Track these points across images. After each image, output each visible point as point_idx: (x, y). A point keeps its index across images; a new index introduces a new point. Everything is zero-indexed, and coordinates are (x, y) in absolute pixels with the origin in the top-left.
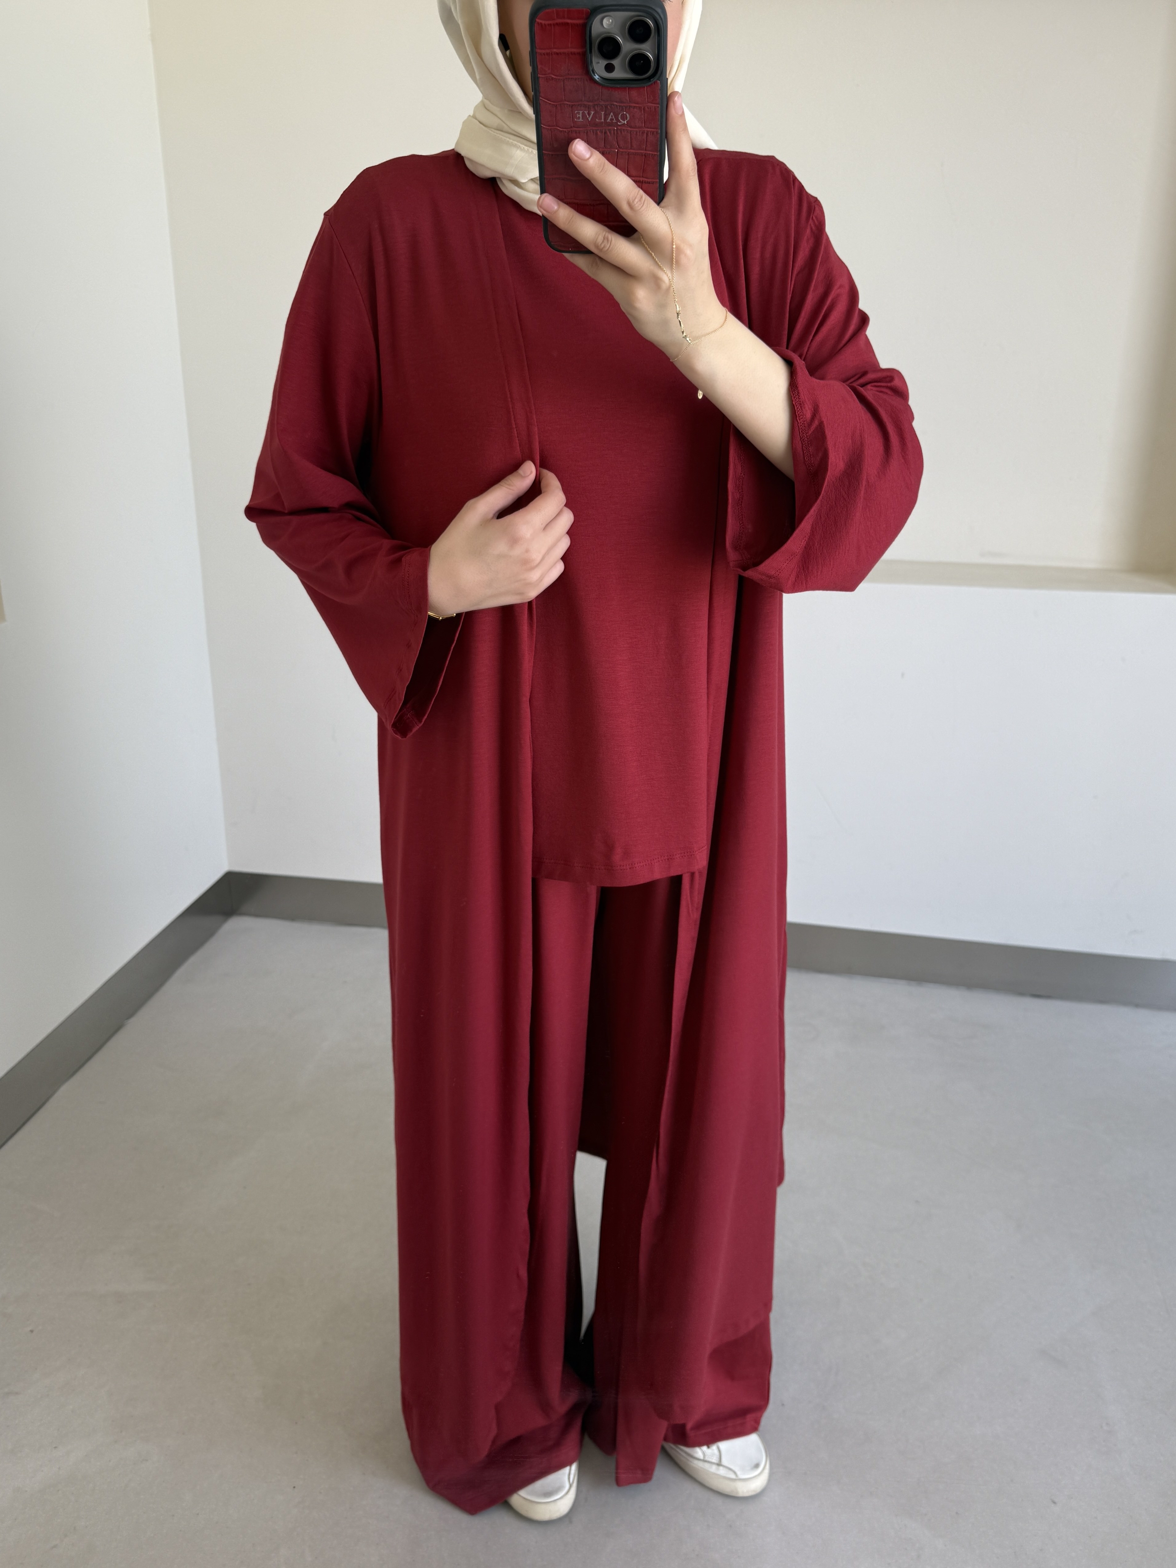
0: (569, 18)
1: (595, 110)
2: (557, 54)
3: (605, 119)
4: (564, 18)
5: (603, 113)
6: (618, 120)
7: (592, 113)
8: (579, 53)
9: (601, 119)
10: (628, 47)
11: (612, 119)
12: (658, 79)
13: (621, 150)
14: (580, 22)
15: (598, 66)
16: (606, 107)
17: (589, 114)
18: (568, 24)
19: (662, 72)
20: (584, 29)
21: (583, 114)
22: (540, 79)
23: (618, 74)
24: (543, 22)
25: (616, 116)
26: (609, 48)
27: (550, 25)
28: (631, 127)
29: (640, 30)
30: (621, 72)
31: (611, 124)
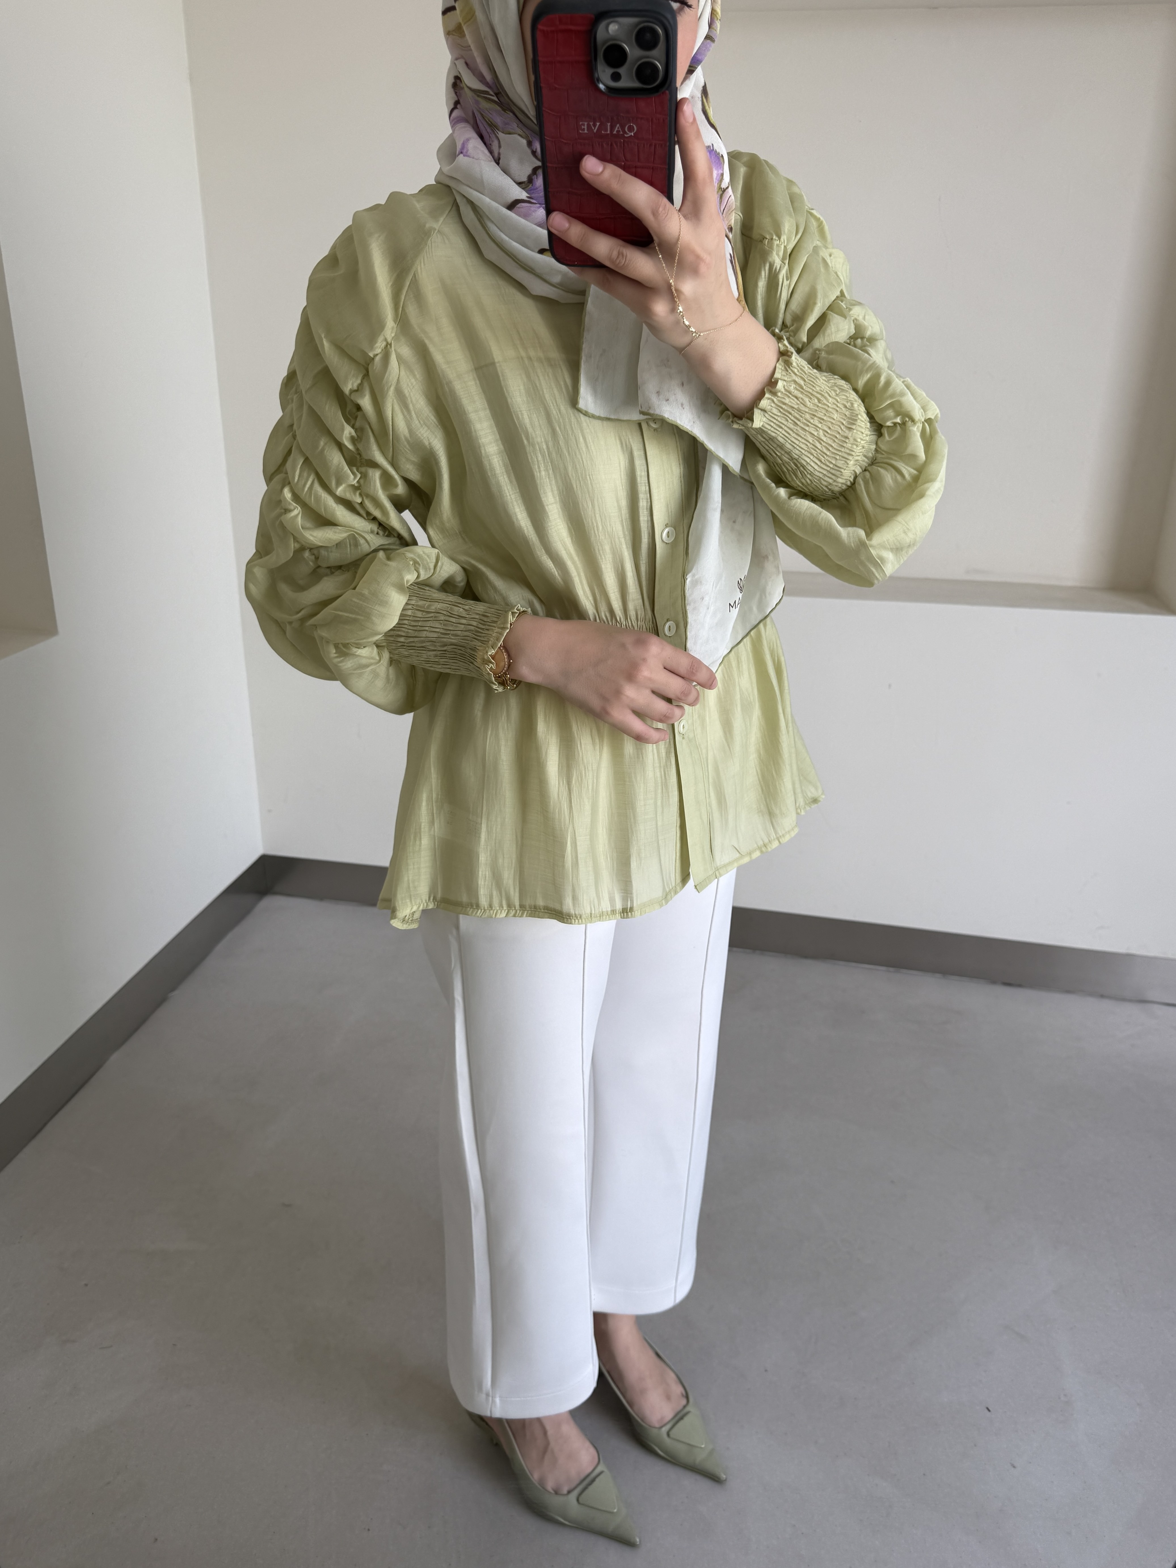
0: (573, 25)
1: (599, 121)
2: (561, 62)
3: (612, 130)
4: (568, 24)
5: (609, 124)
6: (625, 132)
7: (598, 124)
8: (583, 61)
9: (606, 130)
10: (635, 55)
11: (618, 131)
12: (667, 86)
14: (585, 28)
15: (604, 75)
16: (612, 118)
17: (595, 125)
18: (571, 30)
20: (589, 36)
21: (589, 126)
23: (624, 83)
24: (545, 28)
25: (623, 127)
26: (615, 55)
27: (553, 31)
28: (638, 139)
29: (648, 36)
30: (628, 81)
31: (617, 136)
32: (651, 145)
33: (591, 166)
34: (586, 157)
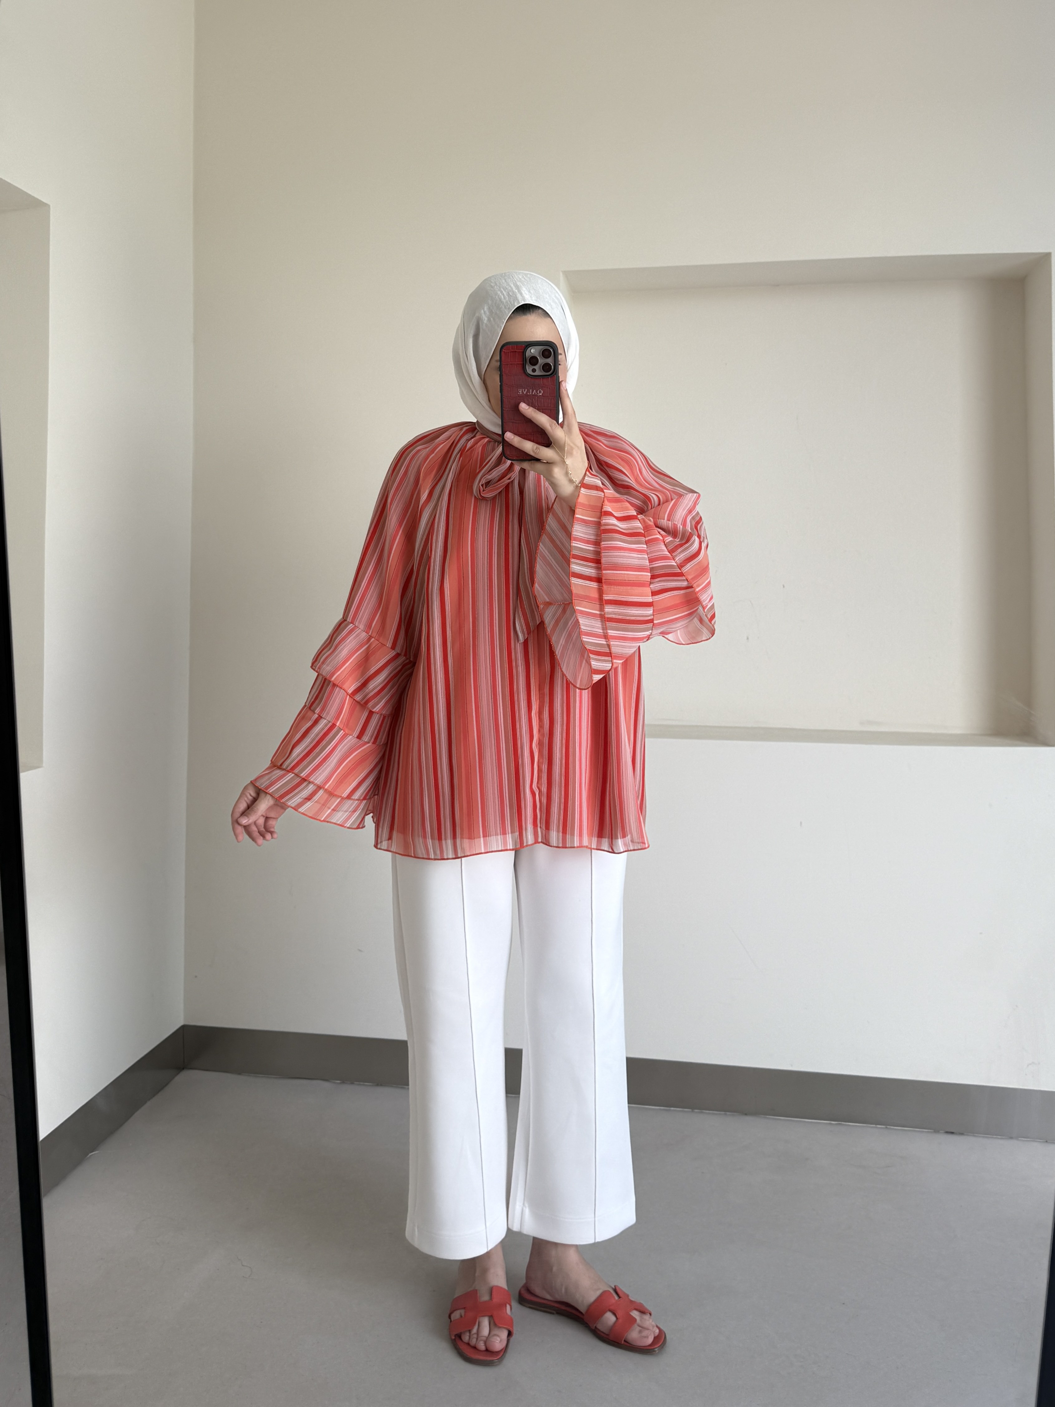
1: (527, 389)
2: (511, 364)
3: (532, 393)
5: (531, 390)
6: (538, 394)
7: (526, 390)
8: (521, 364)
9: (529, 393)
10: (541, 361)
11: (535, 393)
14: (522, 351)
15: (529, 369)
16: (532, 388)
17: (525, 391)
18: (516, 352)
19: (556, 372)
20: (524, 353)
21: (522, 391)
22: (504, 376)
23: (537, 373)
24: (506, 351)
25: (537, 392)
26: (534, 361)
28: (544, 395)
29: (547, 353)
30: (539, 372)
31: (535, 395)
32: (549, 399)
33: (523, 407)
34: (521, 404)
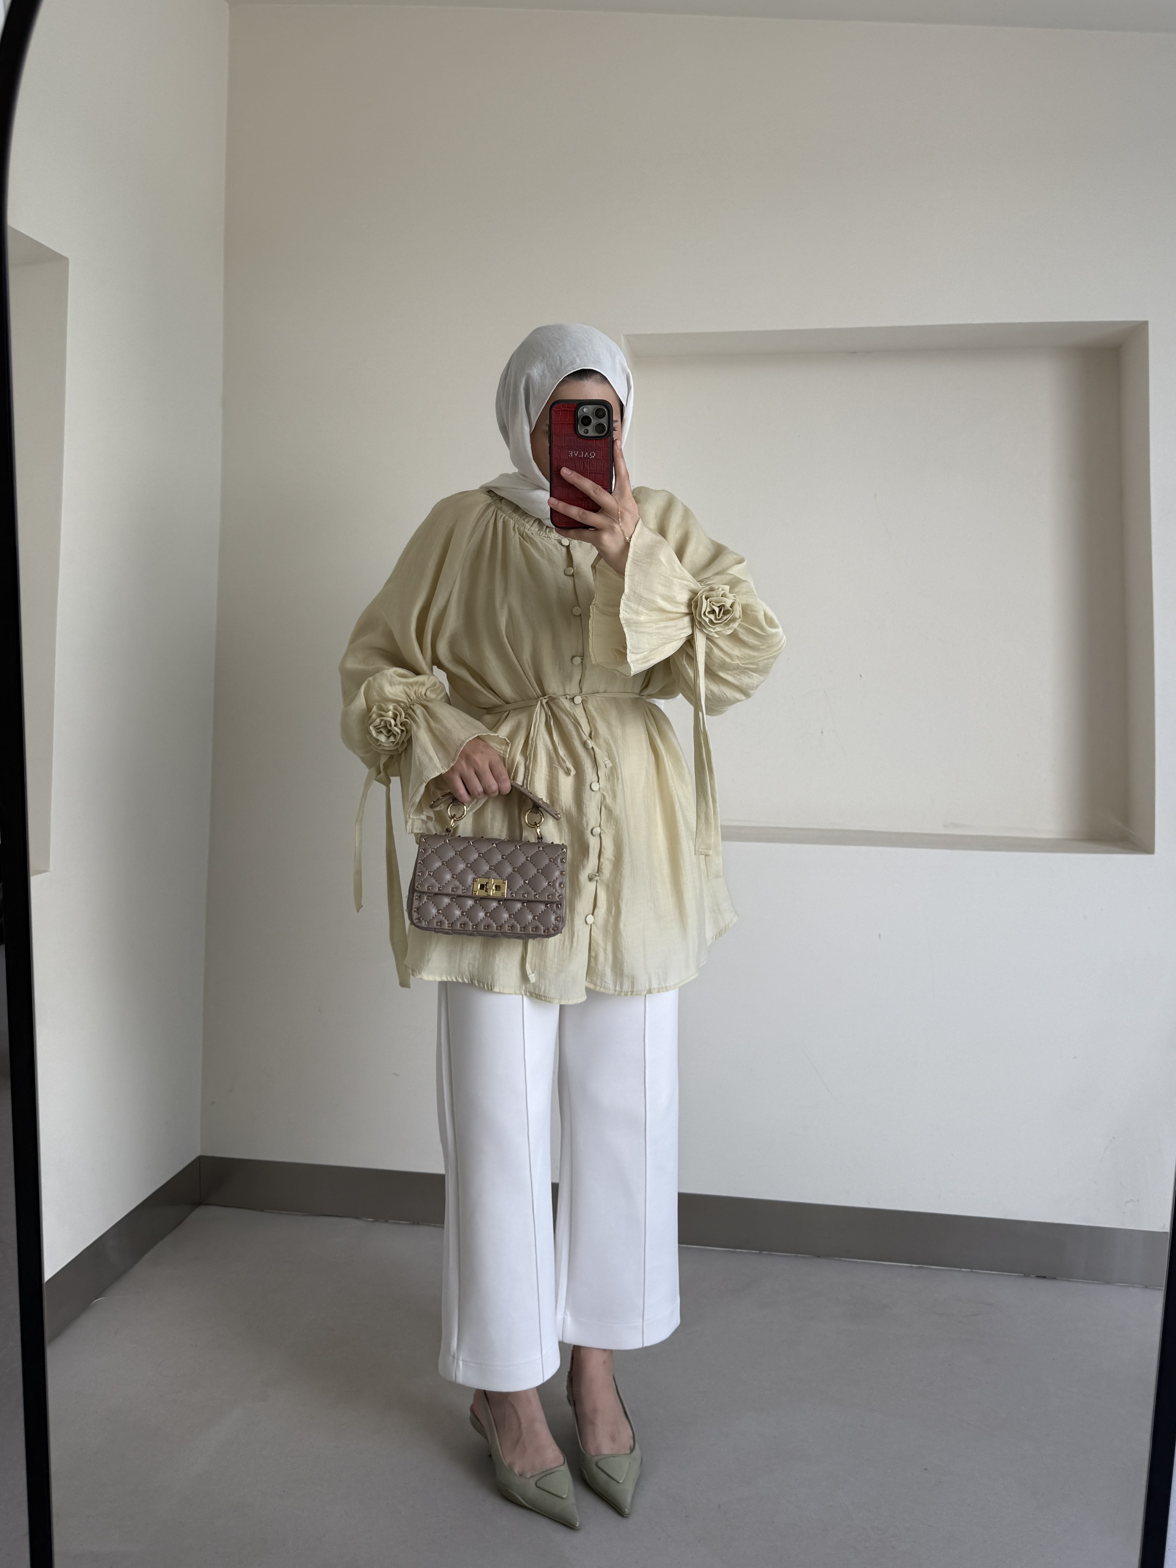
0: (568, 408)
1: (578, 451)
2: (562, 424)
3: (584, 455)
4: (565, 408)
5: (582, 453)
6: (590, 456)
8: (572, 424)
9: (581, 455)
10: (594, 421)
11: (587, 456)
12: (609, 436)
13: (591, 471)
14: (573, 410)
15: (581, 430)
16: (584, 450)
17: (576, 453)
18: (567, 410)
20: (575, 412)
21: (573, 453)
23: (590, 434)
25: (589, 454)
26: (586, 421)
27: (559, 411)
28: (596, 459)
29: (600, 413)
30: (592, 433)
31: (587, 458)
32: (602, 462)
33: (565, 472)
34: (563, 468)
